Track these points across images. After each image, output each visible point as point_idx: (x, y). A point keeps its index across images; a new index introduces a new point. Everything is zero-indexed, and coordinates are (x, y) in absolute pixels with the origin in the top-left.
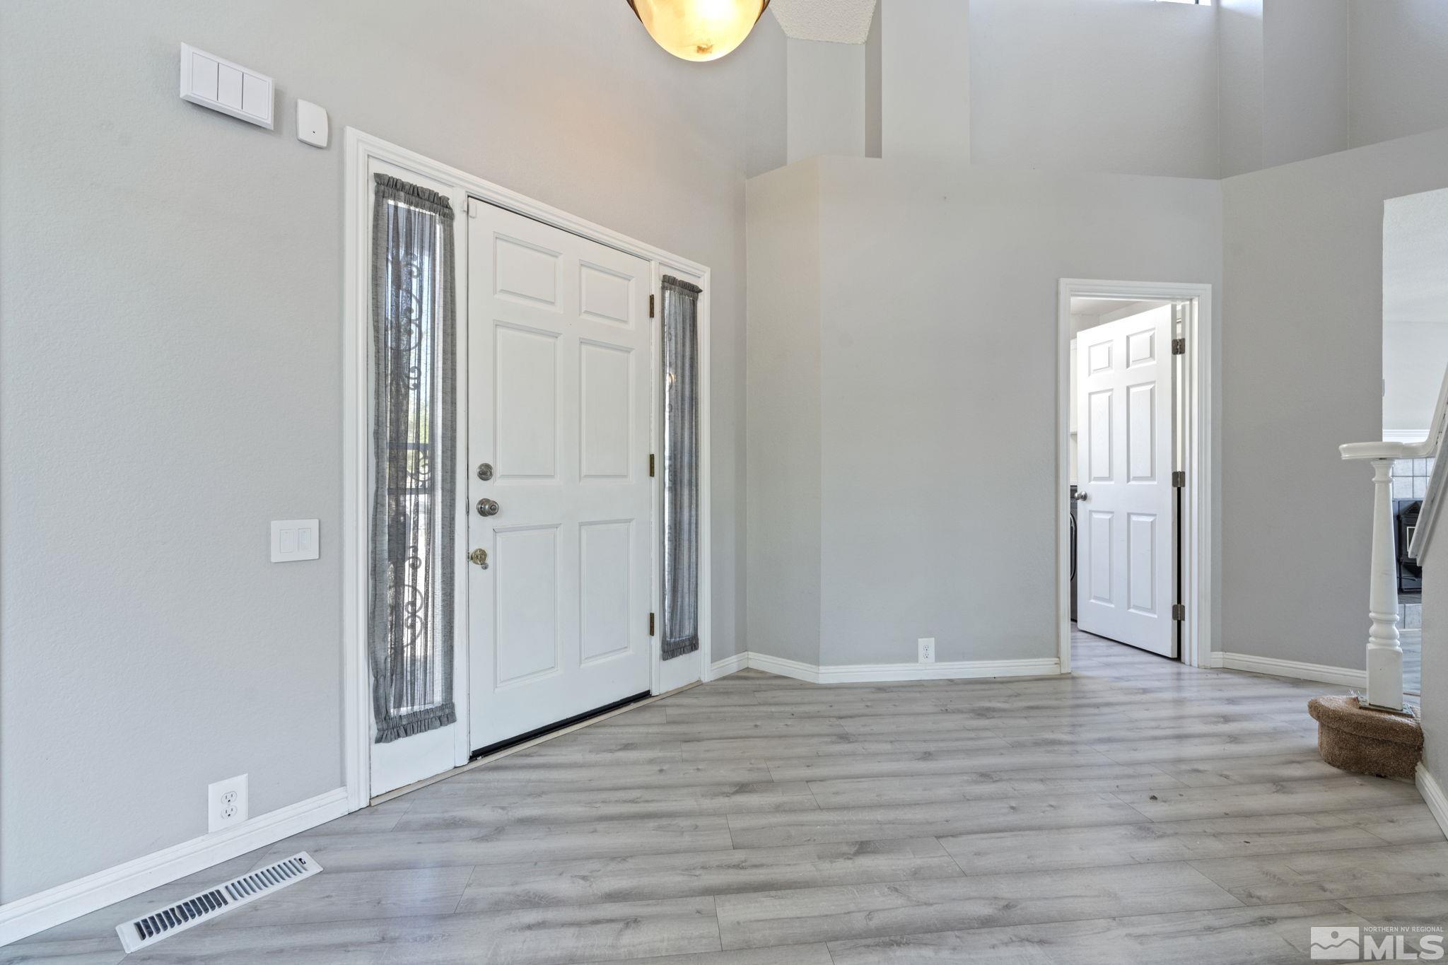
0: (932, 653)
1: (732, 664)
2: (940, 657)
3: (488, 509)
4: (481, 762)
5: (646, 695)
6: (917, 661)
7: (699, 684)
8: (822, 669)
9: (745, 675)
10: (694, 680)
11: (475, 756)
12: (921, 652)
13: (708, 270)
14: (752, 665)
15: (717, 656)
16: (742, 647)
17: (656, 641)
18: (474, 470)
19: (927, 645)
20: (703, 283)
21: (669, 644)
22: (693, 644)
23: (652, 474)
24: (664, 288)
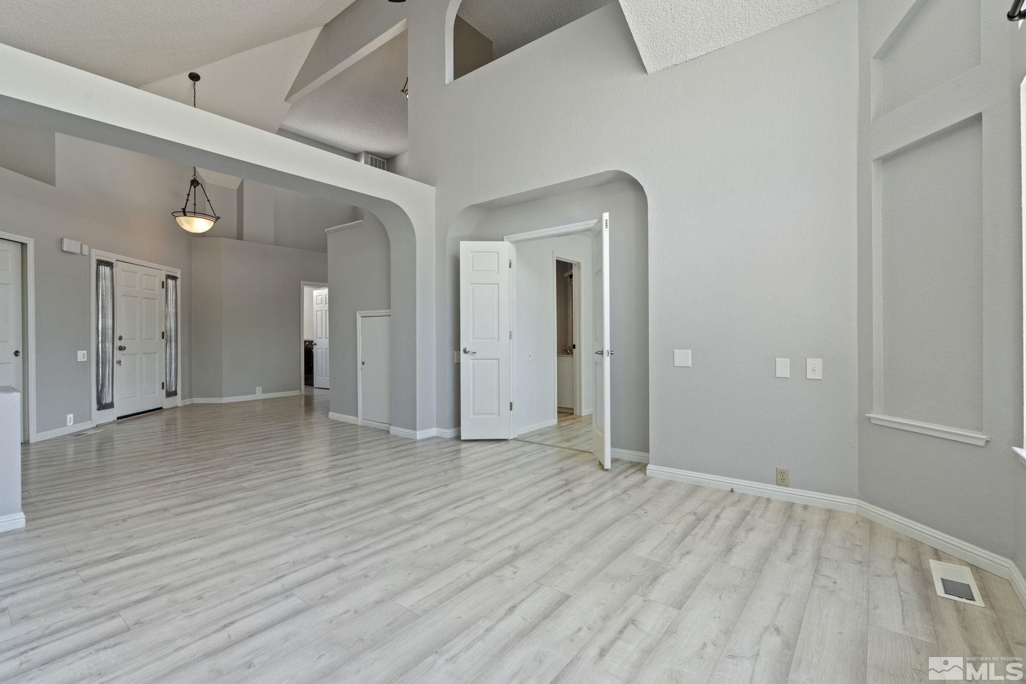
0: (261, 392)
1: (188, 402)
2: (264, 392)
3: (121, 348)
4: (119, 420)
5: (161, 408)
6: (255, 394)
7: (177, 407)
8: (223, 398)
9: (192, 405)
10: (175, 405)
11: (118, 418)
12: (257, 391)
13: (180, 270)
14: (194, 402)
15: (183, 398)
16: (191, 397)
17: (164, 391)
18: (118, 337)
19: (259, 389)
20: (178, 275)
21: (168, 392)
22: (174, 393)
23: (163, 338)
24: (166, 279)
